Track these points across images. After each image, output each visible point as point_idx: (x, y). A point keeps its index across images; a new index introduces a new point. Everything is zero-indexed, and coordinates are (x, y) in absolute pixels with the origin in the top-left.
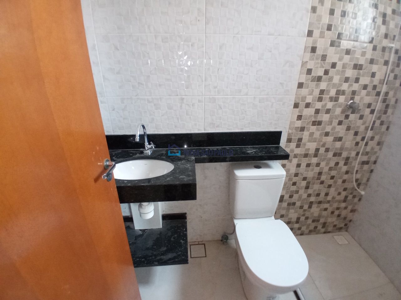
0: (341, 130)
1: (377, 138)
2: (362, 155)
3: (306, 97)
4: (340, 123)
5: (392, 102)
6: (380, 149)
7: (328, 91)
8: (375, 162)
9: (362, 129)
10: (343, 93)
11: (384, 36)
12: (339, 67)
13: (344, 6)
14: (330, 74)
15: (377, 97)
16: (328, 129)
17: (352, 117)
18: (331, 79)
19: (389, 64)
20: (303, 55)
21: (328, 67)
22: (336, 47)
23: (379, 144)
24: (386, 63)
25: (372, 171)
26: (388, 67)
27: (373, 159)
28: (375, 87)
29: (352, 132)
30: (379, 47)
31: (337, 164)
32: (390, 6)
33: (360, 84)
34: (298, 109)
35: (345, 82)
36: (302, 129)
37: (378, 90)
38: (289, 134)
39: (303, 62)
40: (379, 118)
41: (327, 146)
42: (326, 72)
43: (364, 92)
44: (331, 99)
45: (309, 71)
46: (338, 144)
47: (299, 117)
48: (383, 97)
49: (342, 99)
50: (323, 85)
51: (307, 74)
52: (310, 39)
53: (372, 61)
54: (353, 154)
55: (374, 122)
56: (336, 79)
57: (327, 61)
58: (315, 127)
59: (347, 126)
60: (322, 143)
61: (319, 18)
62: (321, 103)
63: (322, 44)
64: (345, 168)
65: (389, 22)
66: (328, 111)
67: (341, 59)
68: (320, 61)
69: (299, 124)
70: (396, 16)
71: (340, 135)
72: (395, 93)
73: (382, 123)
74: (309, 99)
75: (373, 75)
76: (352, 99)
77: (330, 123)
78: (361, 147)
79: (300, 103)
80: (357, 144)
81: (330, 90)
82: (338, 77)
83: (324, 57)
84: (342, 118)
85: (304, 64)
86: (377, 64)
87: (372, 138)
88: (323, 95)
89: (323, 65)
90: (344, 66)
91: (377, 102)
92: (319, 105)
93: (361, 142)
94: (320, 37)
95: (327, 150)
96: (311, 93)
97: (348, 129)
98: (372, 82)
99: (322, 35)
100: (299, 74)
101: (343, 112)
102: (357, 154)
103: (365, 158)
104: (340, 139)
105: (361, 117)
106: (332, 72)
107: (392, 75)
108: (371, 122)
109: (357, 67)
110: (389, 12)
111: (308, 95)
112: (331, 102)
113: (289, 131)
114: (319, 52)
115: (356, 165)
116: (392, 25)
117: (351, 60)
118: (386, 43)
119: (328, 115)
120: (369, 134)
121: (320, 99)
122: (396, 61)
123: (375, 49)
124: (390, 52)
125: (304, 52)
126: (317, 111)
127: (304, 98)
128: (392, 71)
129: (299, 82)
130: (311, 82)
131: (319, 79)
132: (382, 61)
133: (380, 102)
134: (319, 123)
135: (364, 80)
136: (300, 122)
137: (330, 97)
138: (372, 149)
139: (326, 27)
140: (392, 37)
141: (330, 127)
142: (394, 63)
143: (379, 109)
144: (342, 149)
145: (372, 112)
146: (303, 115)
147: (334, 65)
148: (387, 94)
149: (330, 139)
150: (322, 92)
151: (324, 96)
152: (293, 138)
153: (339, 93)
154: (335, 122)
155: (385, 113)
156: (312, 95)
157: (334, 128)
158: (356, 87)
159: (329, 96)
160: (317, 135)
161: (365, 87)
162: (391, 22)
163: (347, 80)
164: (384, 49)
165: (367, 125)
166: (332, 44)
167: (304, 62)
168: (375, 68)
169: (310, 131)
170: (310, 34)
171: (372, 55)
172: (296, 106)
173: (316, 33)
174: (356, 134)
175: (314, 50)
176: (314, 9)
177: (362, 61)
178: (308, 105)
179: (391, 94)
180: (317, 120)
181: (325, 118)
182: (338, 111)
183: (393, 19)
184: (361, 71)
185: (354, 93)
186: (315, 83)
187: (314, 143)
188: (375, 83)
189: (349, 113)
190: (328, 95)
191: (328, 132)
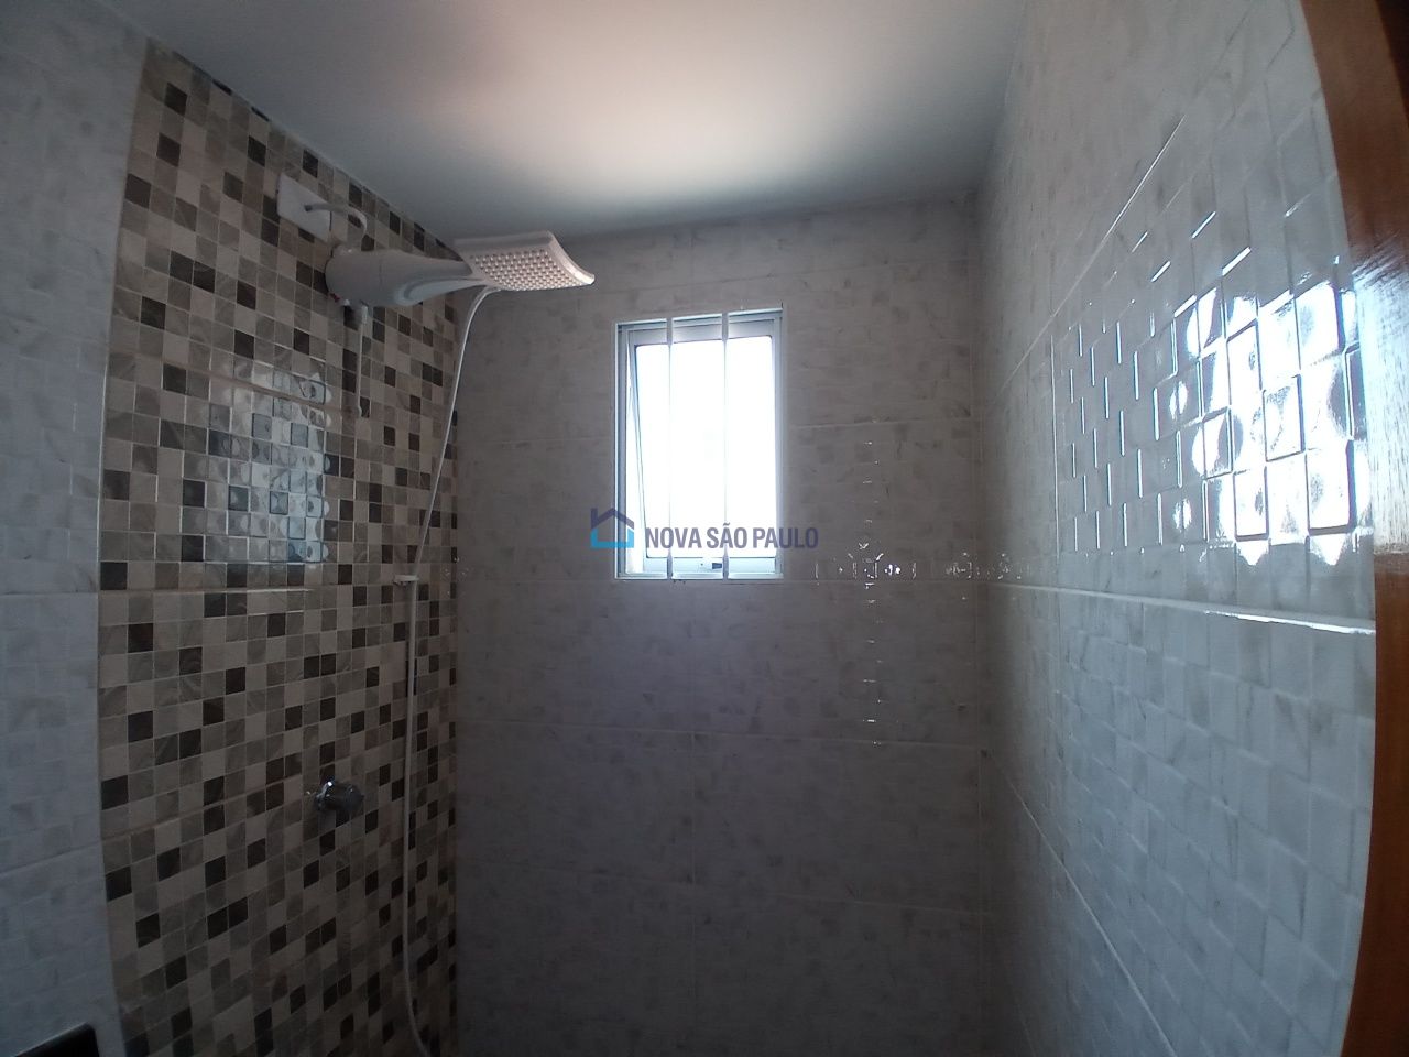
0: (321, 900)
1: (433, 863)
2: (411, 940)
3: (151, 833)
4: (311, 875)
5: (443, 737)
6: (452, 890)
7: (238, 778)
8: (452, 939)
9: (384, 856)
10: (293, 765)
11: (379, 556)
12: (256, 680)
13: (235, 472)
14: (230, 714)
15: (401, 739)
16: (277, 917)
17: (344, 834)
18: (237, 730)
19: (409, 632)
20: (96, 667)
21: (217, 692)
22: (229, 615)
23: (443, 876)
24: (401, 632)
25: (453, 972)
26: (408, 644)
27: (443, 932)
28: (385, 712)
29: (358, 885)
30: (373, 591)
31: (348, 1024)
32: (390, 461)
33: (341, 719)
34: (130, 897)
35: (288, 728)
36: (176, 972)
37: (395, 717)
38: (128, 1025)
39: (101, 691)
40: (421, 800)
41: (292, 986)
42: (213, 712)
43: (358, 739)
44: (256, 803)
45: (140, 725)
46: (328, 954)
47: (148, 929)
48: (416, 734)
49: (294, 788)
50: (213, 764)
51: (133, 738)
52: (119, 600)
53: (359, 638)
54: (384, 955)
55: (412, 817)
56: (256, 727)
57: (205, 671)
58: (225, 937)
59: (339, 874)
60: (270, 984)
61: (145, 516)
62: (222, 831)
63: (172, 613)
64: (376, 1024)
65: (391, 509)
66: (257, 853)
67: (256, 654)
68: (176, 676)
69: (154, 957)
70: (409, 490)
71: (324, 918)
72: (443, 709)
73: (433, 811)
74: (168, 836)
75: (372, 678)
76: (328, 774)
77: (277, 890)
78: (400, 918)
79: (134, 864)
80: (385, 914)
81: (244, 771)
82: (262, 716)
83: (191, 660)
84: (313, 855)
85: (108, 701)
86: (378, 643)
87: (421, 872)
88: (222, 798)
89: (195, 688)
90: (274, 675)
91: (404, 754)
92: (214, 845)
93: (394, 903)
94: (159, 588)
95: (299, 999)
96: (170, 809)
97: (344, 880)
98: (372, 699)
99: (167, 579)
100: (96, 743)
101: (309, 832)
102: (397, 947)
103: (423, 945)
104: (328, 931)
105: (372, 822)
106: (234, 704)
107: (424, 661)
108: (402, 822)
109: (318, 666)
110: (388, 478)
111: (160, 821)
112: (260, 816)
113: (121, 1010)
114: (167, 642)
115: (406, 985)
116: (400, 516)
117: (292, 650)
118: (388, 574)
119: (261, 869)
120: (410, 860)
121: (214, 820)
122: (428, 619)
123: (359, 597)
124: (407, 598)
125: (101, 653)
126: (216, 871)
127: (144, 841)
128: (422, 650)
129: (105, 779)
130: (157, 764)
131: (190, 744)
132: (389, 628)
133: (413, 752)
134: (237, 913)
135: (350, 701)
136: (156, 946)
137: (249, 798)
138: (432, 902)
139: (177, 548)
140: (405, 554)
141: (282, 906)
142: (420, 625)
143: (415, 772)
144: (344, 961)
145: (398, 790)
146: (159, 911)
147: (236, 680)
148: (422, 719)
149: (295, 950)
150: (214, 789)
151: (224, 802)
152: (148, 1029)
153: (277, 771)
154: (294, 878)
155: (433, 775)
156: (176, 815)
157: (295, 906)
158: (328, 731)
159: (244, 796)
160: (242, 962)
161: (358, 722)
162: (397, 508)
163: (294, 718)
164: (386, 593)
165: (395, 837)
166: (214, 606)
167: (106, 693)
168: (371, 656)
169: (213, 963)
170: (113, 576)
171: (355, 619)
172: (118, 884)
173: (141, 573)
174: (372, 883)
175: (141, 637)
176: (117, 484)
177: (328, 645)
178: (169, 864)
179: (434, 715)
180: (226, 905)
181: (251, 882)
182: (293, 834)
183: (402, 500)
184: (334, 677)
185: (328, 752)
186: (178, 763)
187: (243, 1001)
188: (381, 703)
189: (330, 825)
190: (243, 792)
191: (278, 930)
